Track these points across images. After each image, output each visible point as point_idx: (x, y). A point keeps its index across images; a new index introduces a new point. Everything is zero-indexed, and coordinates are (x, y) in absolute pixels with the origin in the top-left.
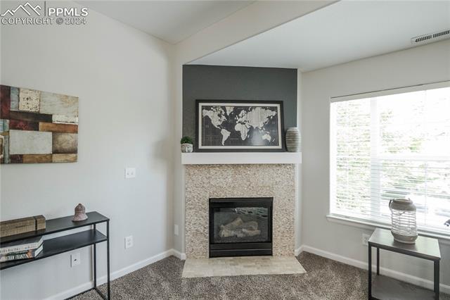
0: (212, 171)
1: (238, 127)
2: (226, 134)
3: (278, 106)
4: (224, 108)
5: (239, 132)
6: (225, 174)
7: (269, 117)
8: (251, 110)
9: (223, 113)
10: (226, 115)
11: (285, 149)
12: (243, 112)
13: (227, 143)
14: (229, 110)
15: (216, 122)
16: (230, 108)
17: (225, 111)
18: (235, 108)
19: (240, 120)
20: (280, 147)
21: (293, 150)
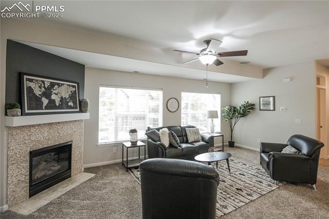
0: (33, 130)
1: (53, 97)
2: (45, 101)
3: (76, 85)
4: (43, 82)
5: (54, 100)
6: (43, 131)
7: (71, 91)
8: (61, 85)
9: (43, 85)
10: (44, 87)
11: (81, 111)
12: (56, 86)
13: (46, 108)
14: (47, 84)
15: (38, 92)
16: (48, 82)
17: (44, 84)
18: (51, 83)
19: (54, 91)
20: (78, 110)
21: (85, 111)
